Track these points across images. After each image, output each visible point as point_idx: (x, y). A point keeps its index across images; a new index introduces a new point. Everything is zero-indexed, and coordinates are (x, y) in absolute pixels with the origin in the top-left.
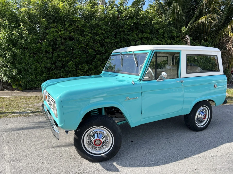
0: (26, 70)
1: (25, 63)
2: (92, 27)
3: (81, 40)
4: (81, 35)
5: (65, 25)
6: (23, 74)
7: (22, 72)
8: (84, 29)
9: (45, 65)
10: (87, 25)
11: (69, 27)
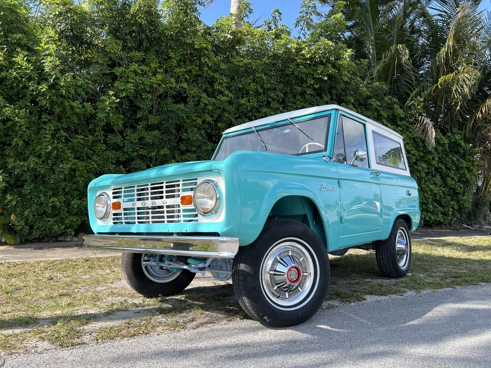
0: (37, 177)
1: (39, 157)
2: (235, 74)
3: (206, 105)
4: (205, 91)
5: (170, 58)
6: (27, 189)
7: (22, 186)
8: (217, 75)
9: (99, 165)
10: (223, 66)
11: (179, 66)
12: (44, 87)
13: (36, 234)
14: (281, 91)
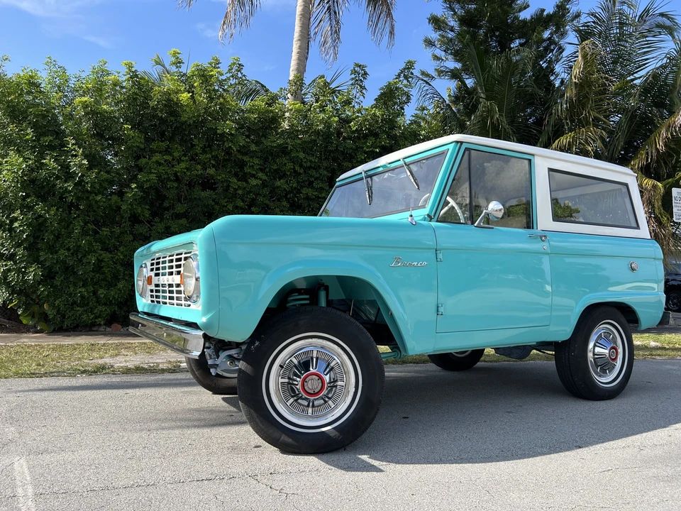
0: (68, 269)
1: (68, 249)
2: (268, 156)
3: (236, 190)
4: (236, 175)
5: (193, 146)
6: (57, 281)
7: (54, 278)
8: (246, 158)
9: (125, 256)
10: (253, 147)
11: (204, 152)
12: (70, 186)
13: (67, 323)
14: (326, 168)
